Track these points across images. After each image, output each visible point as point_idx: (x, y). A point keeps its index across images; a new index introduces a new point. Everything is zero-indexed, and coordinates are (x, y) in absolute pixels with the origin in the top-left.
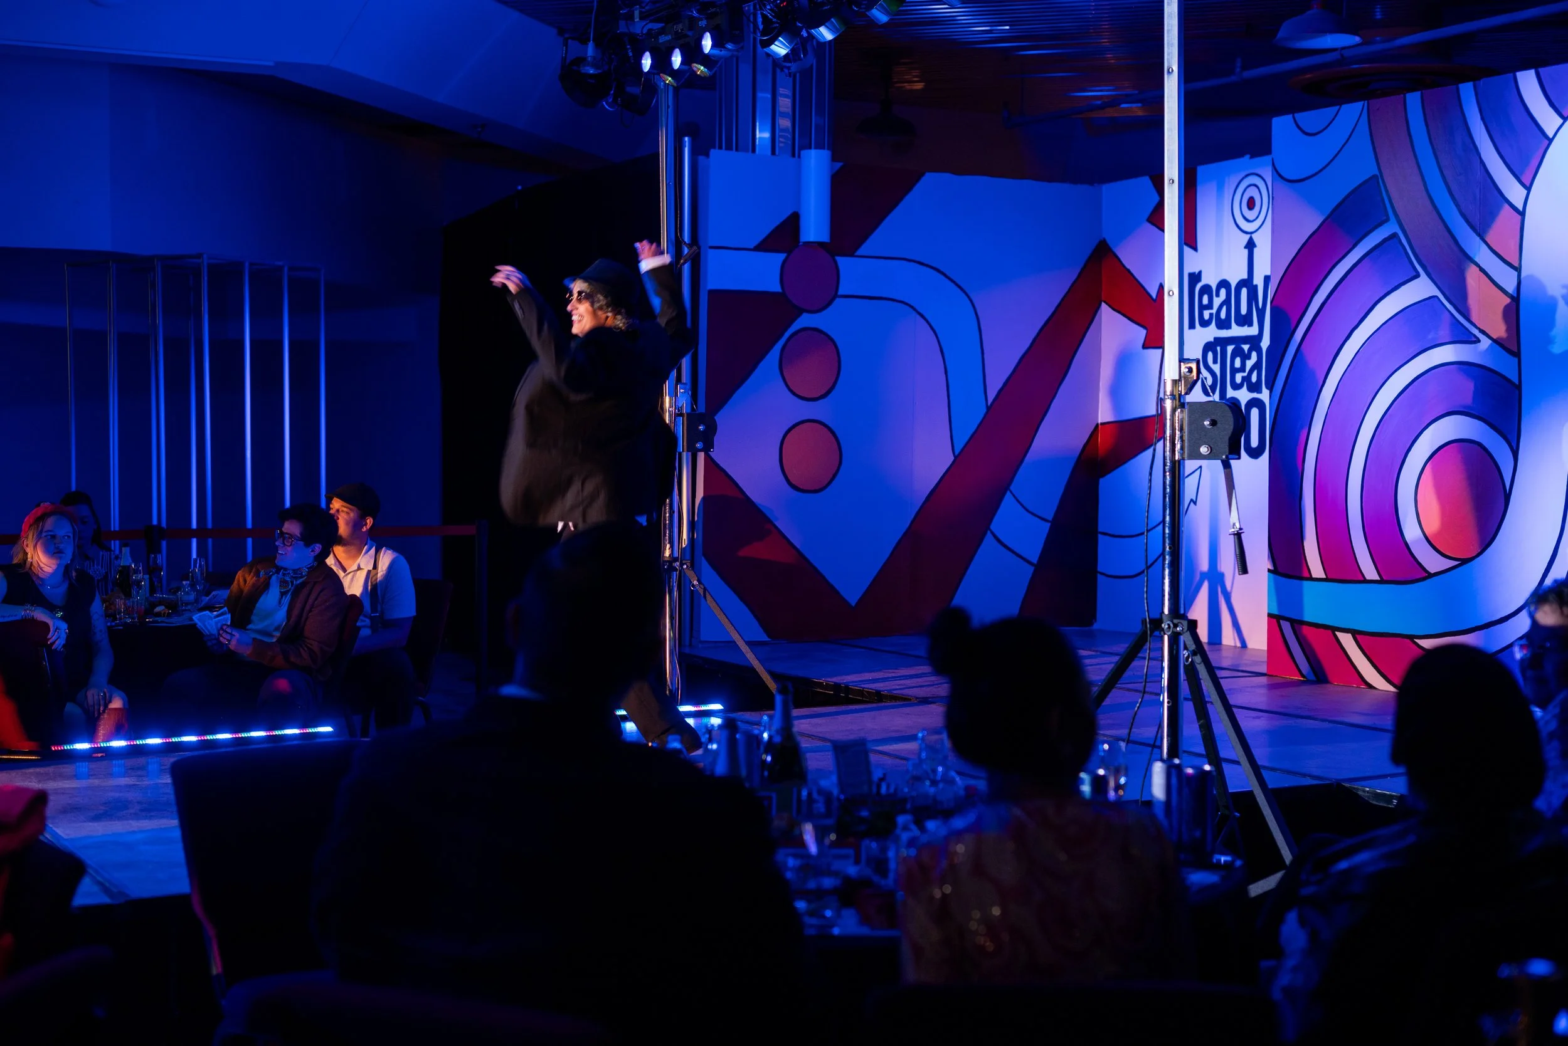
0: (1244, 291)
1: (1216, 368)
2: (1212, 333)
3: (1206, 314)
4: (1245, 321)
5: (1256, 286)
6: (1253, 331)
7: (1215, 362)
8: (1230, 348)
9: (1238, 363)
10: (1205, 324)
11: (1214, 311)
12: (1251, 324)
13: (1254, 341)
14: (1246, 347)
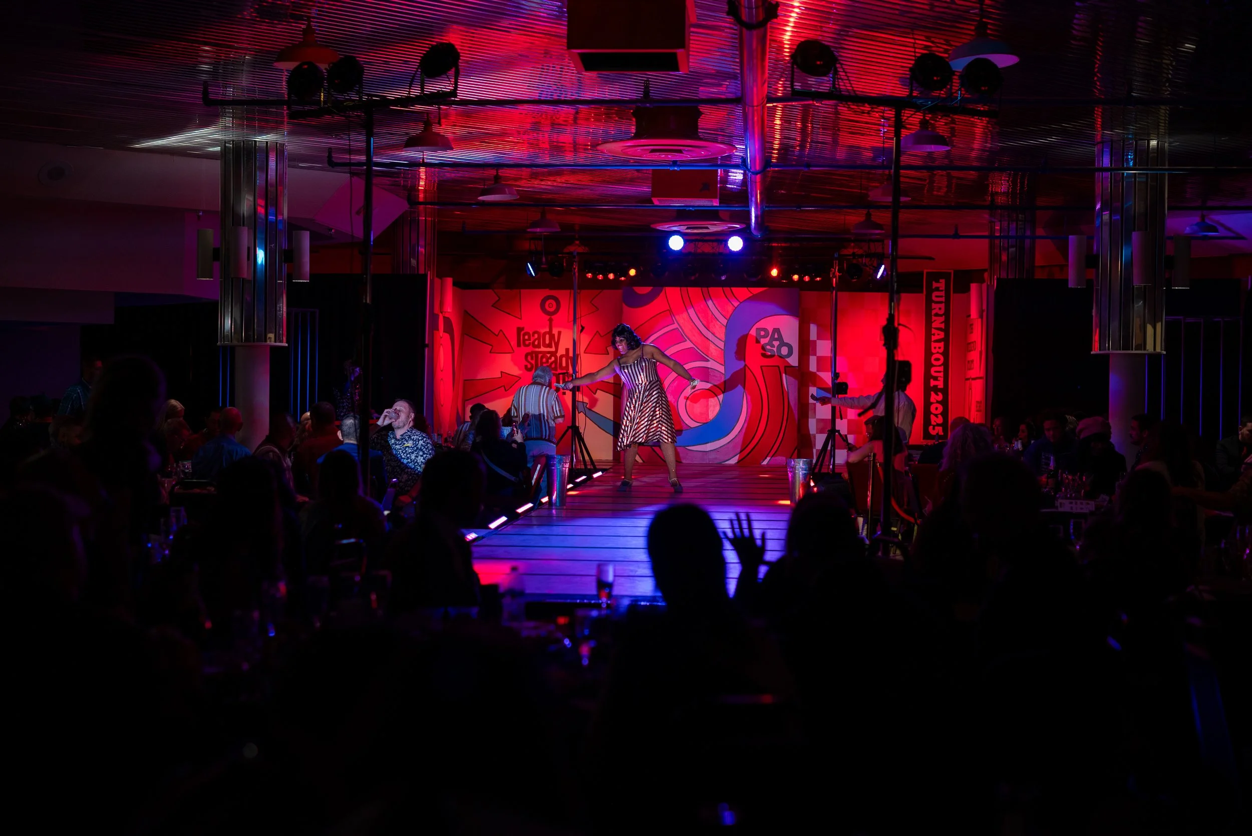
0: (547, 337)
1: (533, 362)
2: (530, 349)
3: (527, 342)
4: (550, 346)
5: (554, 334)
6: (553, 349)
7: (532, 359)
8: (540, 355)
9: (544, 360)
10: (525, 345)
11: (531, 341)
12: (551, 347)
13: (554, 354)
14: (549, 355)
